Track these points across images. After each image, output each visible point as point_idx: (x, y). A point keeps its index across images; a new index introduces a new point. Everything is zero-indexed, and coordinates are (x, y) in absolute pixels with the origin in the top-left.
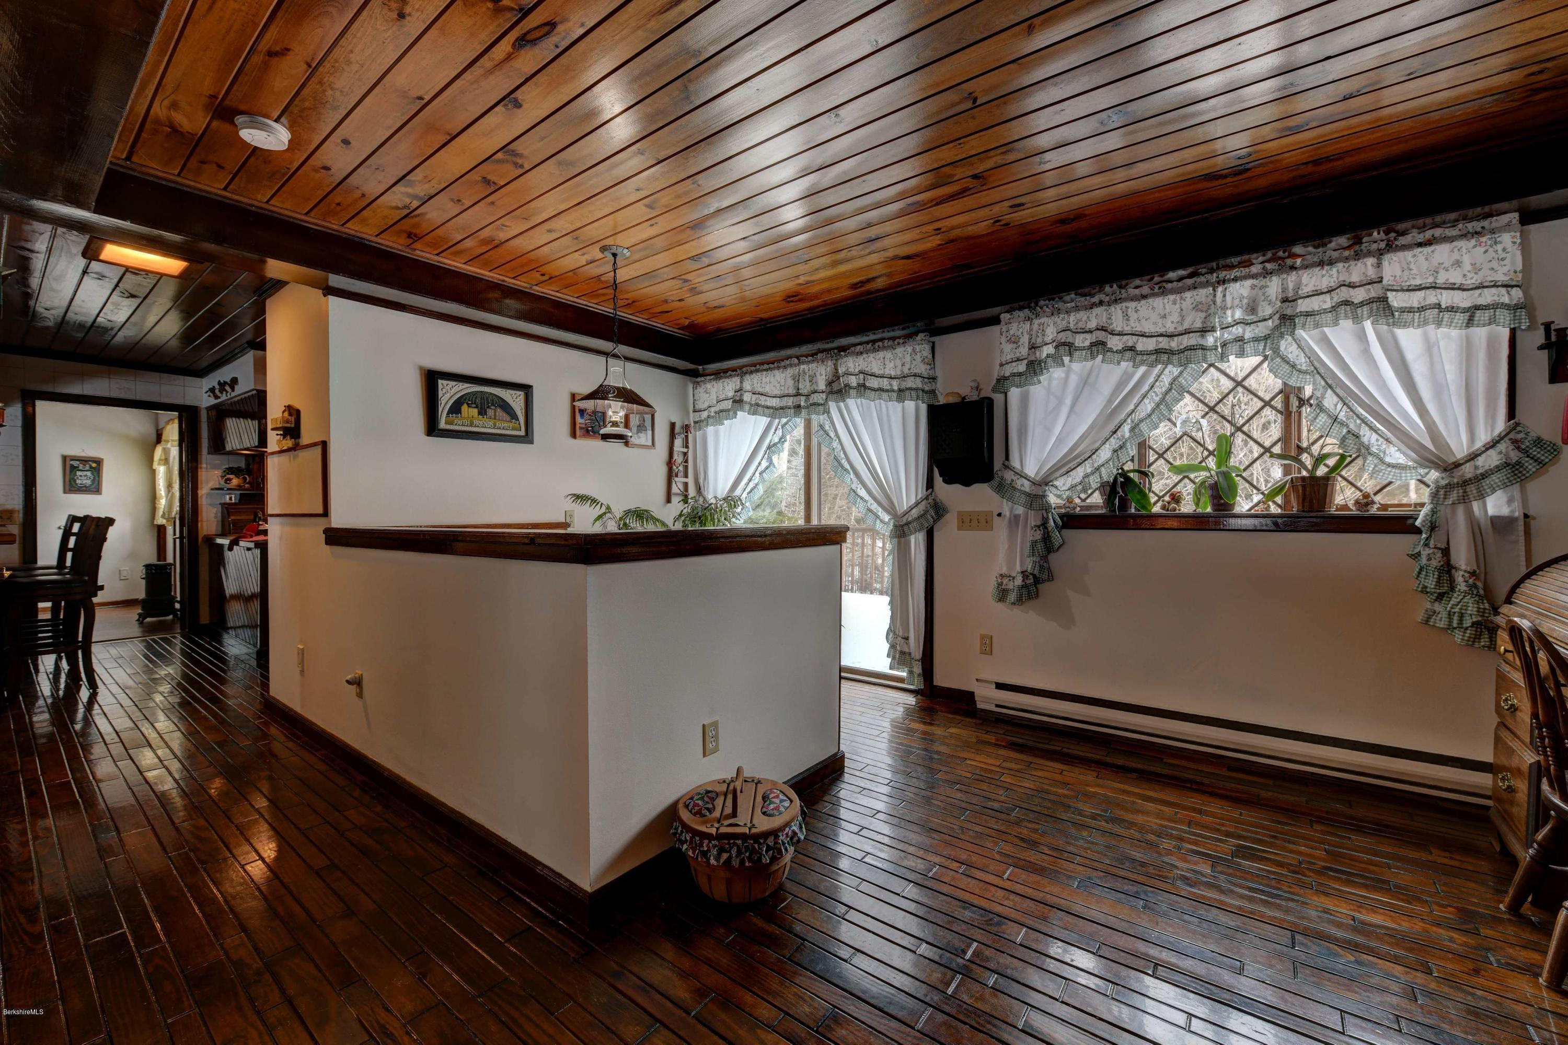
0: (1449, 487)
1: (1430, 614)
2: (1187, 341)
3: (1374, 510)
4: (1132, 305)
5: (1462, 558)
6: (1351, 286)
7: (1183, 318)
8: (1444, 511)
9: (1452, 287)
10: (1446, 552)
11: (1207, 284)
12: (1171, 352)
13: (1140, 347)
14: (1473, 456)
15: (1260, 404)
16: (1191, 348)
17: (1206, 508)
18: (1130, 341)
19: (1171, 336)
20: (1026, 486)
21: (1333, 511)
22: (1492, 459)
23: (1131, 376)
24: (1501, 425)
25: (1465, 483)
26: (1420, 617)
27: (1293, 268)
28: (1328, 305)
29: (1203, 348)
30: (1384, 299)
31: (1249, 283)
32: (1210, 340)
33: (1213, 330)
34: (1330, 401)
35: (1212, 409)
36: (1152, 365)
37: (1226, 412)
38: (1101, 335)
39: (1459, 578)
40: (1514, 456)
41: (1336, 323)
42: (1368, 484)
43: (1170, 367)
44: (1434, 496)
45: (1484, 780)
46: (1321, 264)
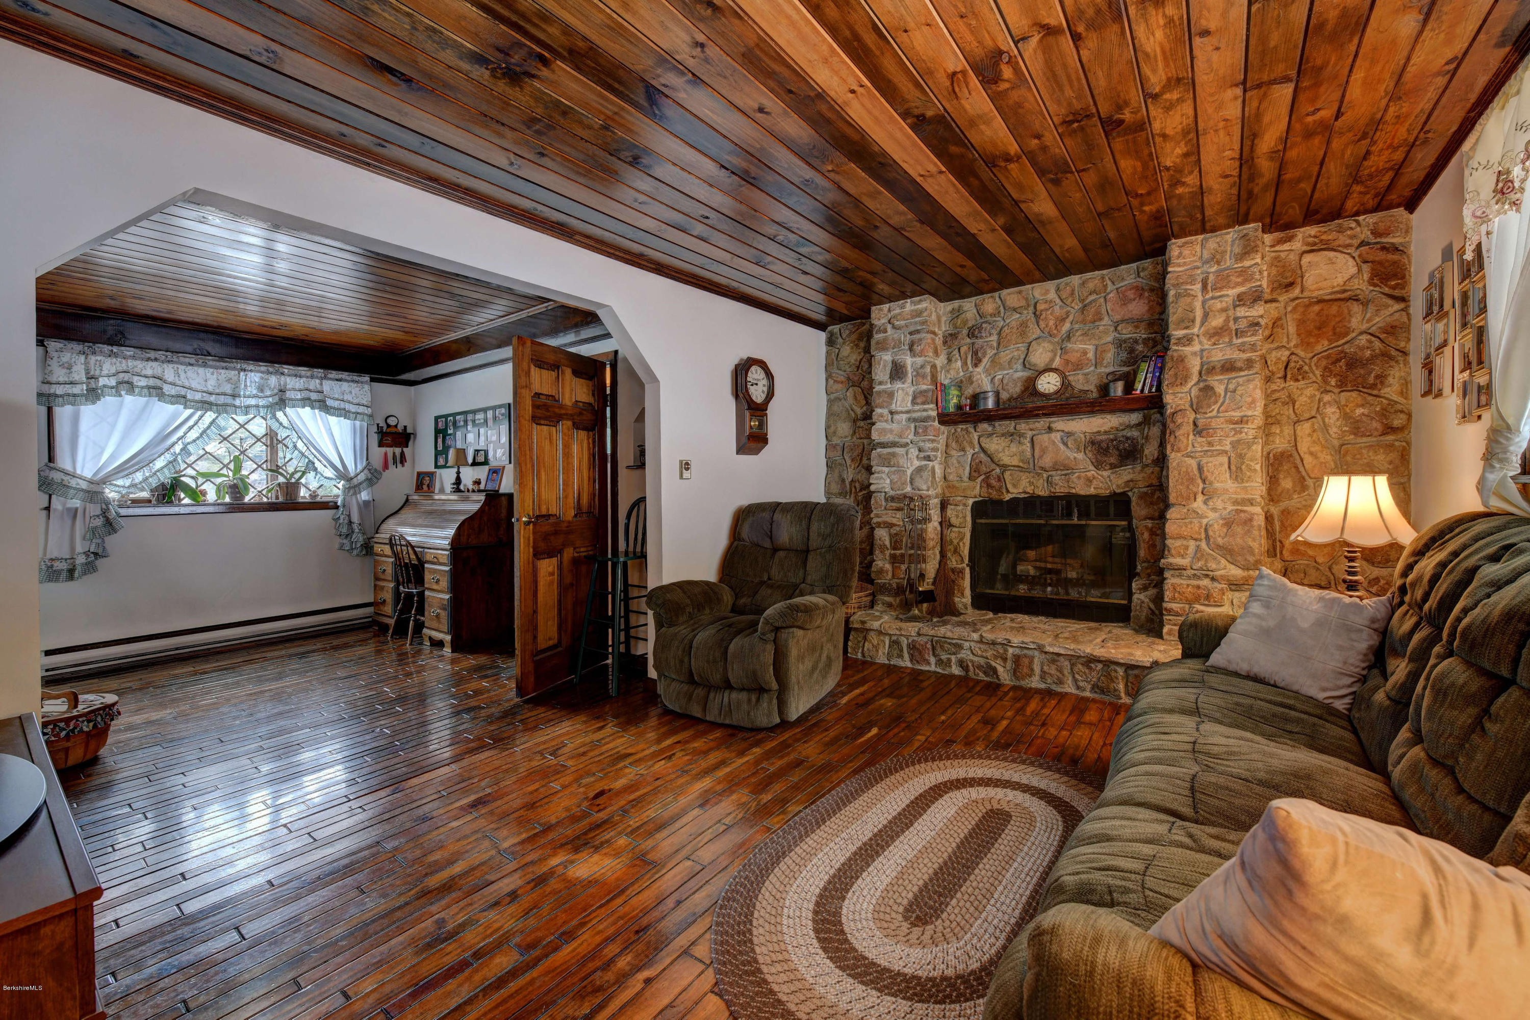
0: (350, 488)
1: (342, 545)
2: (222, 400)
3: (318, 499)
4: (182, 367)
5: (355, 518)
6: (310, 391)
7: (219, 385)
8: (348, 498)
9: (349, 402)
10: (349, 516)
11: (234, 369)
12: (211, 404)
13: (189, 397)
14: (357, 475)
15: (254, 440)
16: (226, 405)
17: (224, 498)
18: (183, 392)
19: (211, 394)
20: (84, 485)
21: (300, 500)
22: (362, 477)
23: (181, 414)
24: (365, 463)
25: (355, 486)
26: (337, 546)
27: (282, 374)
28: (299, 397)
29: (235, 406)
30: (324, 402)
31: (259, 375)
32: (237, 402)
33: (239, 396)
34: (300, 445)
35: (225, 439)
36: (197, 409)
37: (237, 442)
38: (158, 383)
39: (355, 527)
40: (370, 476)
41: (303, 407)
42: (313, 485)
43: (209, 413)
44: (344, 491)
45: (370, 610)
46: (296, 376)
